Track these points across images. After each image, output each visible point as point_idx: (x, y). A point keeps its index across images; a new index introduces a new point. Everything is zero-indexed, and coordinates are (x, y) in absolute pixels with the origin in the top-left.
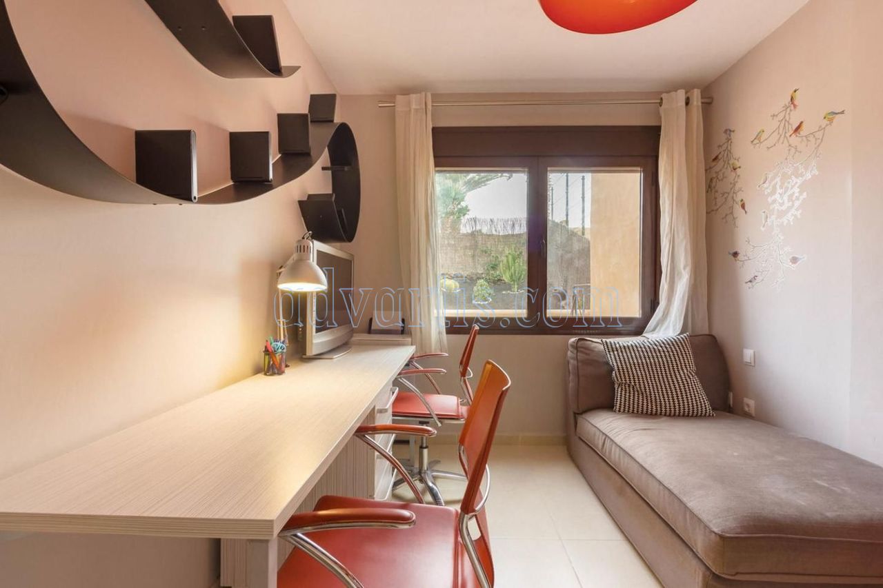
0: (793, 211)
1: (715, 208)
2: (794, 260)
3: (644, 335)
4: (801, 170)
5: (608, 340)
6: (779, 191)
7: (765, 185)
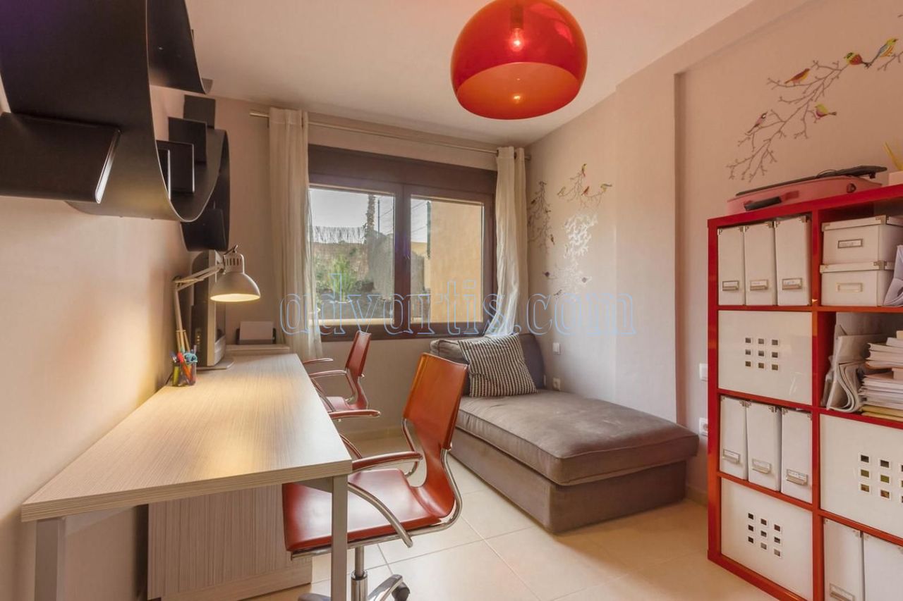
0: (583, 247)
1: (533, 239)
2: (584, 280)
3: (486, 335)
4: (588, 219)
5: (463, 341)
6: (575, 232)
7: (567, 227)
